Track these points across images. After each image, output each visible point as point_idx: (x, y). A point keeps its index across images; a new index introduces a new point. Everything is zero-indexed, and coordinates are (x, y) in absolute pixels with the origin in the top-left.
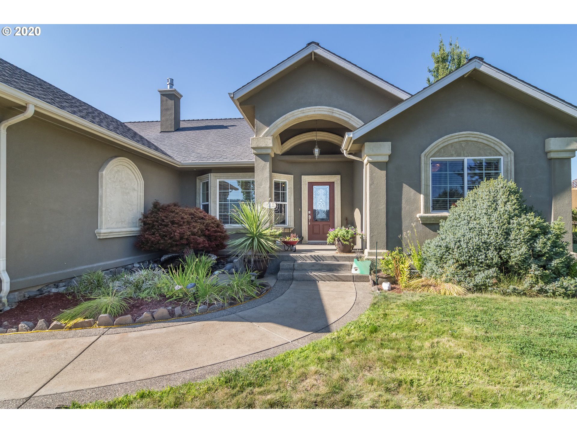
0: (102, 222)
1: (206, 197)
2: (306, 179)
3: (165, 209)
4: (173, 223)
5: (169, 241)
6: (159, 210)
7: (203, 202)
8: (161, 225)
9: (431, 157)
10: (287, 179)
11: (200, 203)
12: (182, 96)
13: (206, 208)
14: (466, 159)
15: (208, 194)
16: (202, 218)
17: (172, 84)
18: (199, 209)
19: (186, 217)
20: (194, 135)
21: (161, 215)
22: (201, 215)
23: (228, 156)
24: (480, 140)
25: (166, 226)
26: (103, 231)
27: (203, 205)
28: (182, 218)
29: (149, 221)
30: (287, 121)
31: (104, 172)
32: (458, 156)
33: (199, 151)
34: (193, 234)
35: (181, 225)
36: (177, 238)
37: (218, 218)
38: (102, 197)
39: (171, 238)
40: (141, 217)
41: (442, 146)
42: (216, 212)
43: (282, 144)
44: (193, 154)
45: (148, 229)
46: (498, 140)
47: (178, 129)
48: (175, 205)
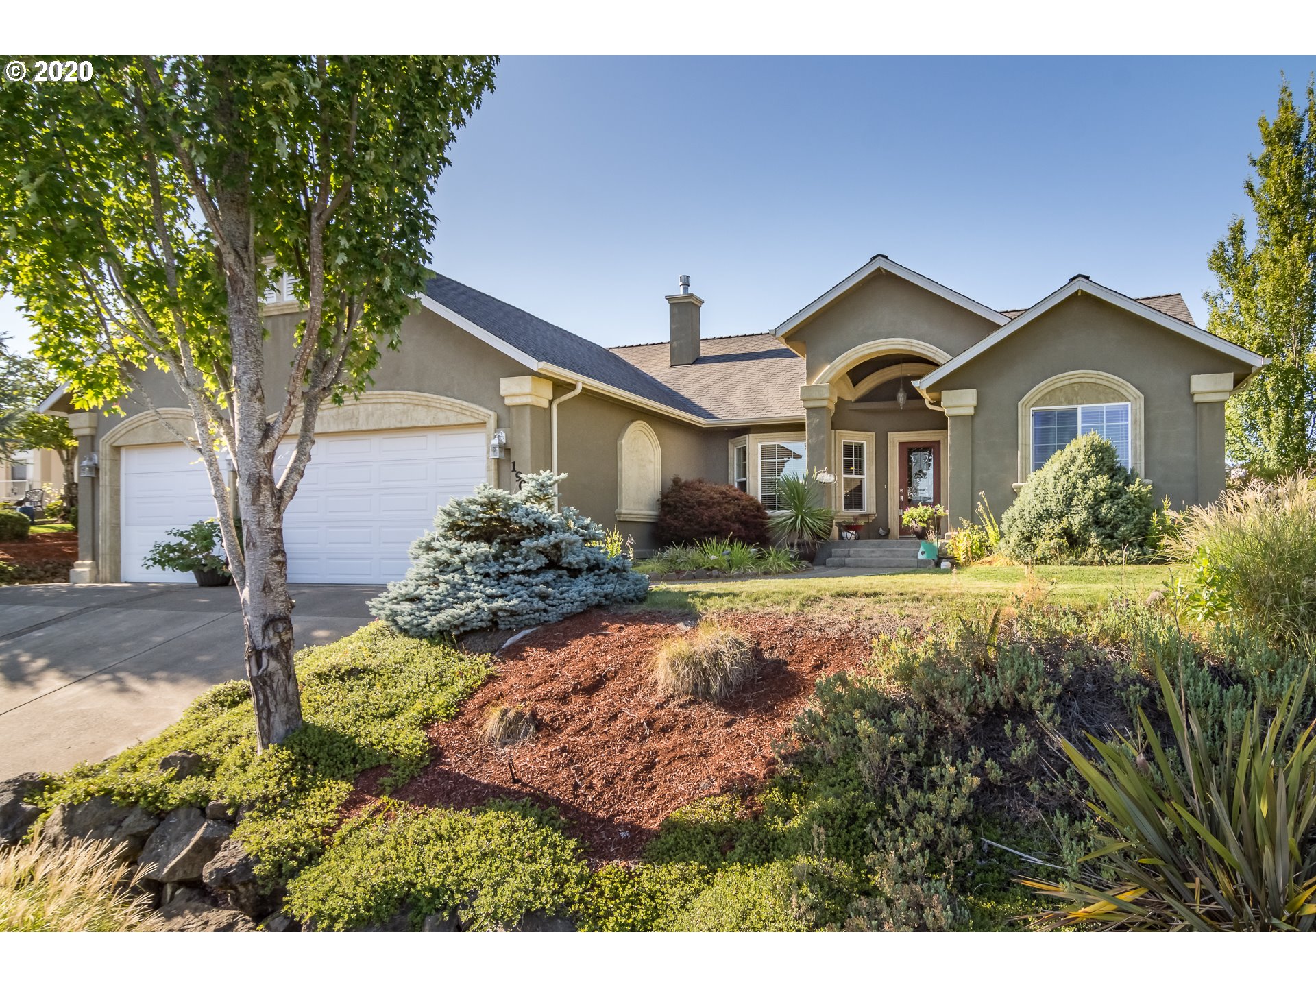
0: (621, 502)
1: (743, 471)
2: (895, 439)
3: (687, 486)
4: (700, 503)
5: (696, 527)
6: (681, 487)
7: (739, 478)
8: (685, 506)
9: (1033, 406)
10: (866, 440)
11: (734, 479)
12: (702, 302)
13: (743, 485)
14: (1079, 407)
15: (745, 465)
16: (737, 499)
17: (686, 282)
18: (733, 486)
19: (715, 496)
20: (723, 370)
21: (685, 493)
22: (736, 494)
23: (774, 406)
24: (1099, 382)
25: (692, 507)
26: (624, 511)
27: (739, 483)
28: (711, 498)
29: (670, 502)
30: (849, 361)
31: (623, 441)
32: (1069, 403)
33: (731, 400)
34: (726, 518)
35: (709, 507)
36: (706, 522)
37: (760, 499)
38: (621, 471)
39: (698, 523)
40: (659, 497)
41: (1046, 391)
42: (757, 492)
43: (855, 385)
44: (723, 406)
45: (669, 512)
46: (1122, 380)
47: (699, 360)
48: (700, 482)
